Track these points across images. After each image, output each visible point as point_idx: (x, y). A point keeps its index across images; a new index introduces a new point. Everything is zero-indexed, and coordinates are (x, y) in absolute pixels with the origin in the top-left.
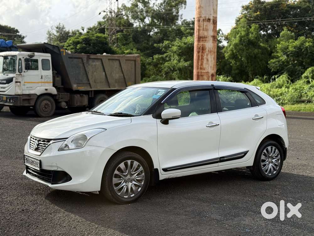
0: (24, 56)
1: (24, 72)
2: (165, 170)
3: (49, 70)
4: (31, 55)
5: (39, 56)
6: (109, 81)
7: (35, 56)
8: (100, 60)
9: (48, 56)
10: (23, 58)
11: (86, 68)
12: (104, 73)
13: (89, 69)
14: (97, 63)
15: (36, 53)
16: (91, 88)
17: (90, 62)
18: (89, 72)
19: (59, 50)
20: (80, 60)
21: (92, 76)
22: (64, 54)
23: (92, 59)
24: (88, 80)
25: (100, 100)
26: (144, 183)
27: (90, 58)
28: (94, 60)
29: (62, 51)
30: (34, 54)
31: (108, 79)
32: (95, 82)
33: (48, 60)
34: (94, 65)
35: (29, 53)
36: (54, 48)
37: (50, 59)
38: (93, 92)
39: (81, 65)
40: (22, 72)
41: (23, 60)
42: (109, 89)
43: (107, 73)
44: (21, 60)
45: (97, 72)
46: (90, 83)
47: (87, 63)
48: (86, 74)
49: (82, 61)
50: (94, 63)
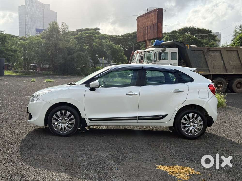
0: (158, 51)
1: (158, 61)
2: (90, 119)
3: (176, 59)
4: (163, 50)
5: (169, 50)
6: (226, 67)
7: (166, 51)
8: (219, 52)
9: (176, 50)
10: (158, 52)
11: (206, 58)
12: (222, 61)
13: (209, 59)
14: (216, 54)
15: (167, 48)
16: (210, 73)
17: (210, 53)
18: (208, 61)
19: (185, 45)
20: (202, 52)
21: (211, 64)
22: (188, 48)
23: (212, 50)
24: (208, 67)
25: (218, 82)
26: (74, 126)
27: (210, 50)
28: (214, 51)
29: (186, 46)
30: (165, 49)
31: (226, 66)
32: (213, 68)
33: (176, 53)
34: (214, 55)
35: (162, 48)
36: (181, 44)
37: (177, 52)
38: (211, 75)
39: (202, 56)
40: (156, 62)
41: (157, 53)
42: (227, 73)
43: (224, 61)
44: (156, 53)
45: (215, 61)
46: (209, 69)
47: (207, 54)
48: (206, 62)
49: (203, 52)
50: (214, 54)
